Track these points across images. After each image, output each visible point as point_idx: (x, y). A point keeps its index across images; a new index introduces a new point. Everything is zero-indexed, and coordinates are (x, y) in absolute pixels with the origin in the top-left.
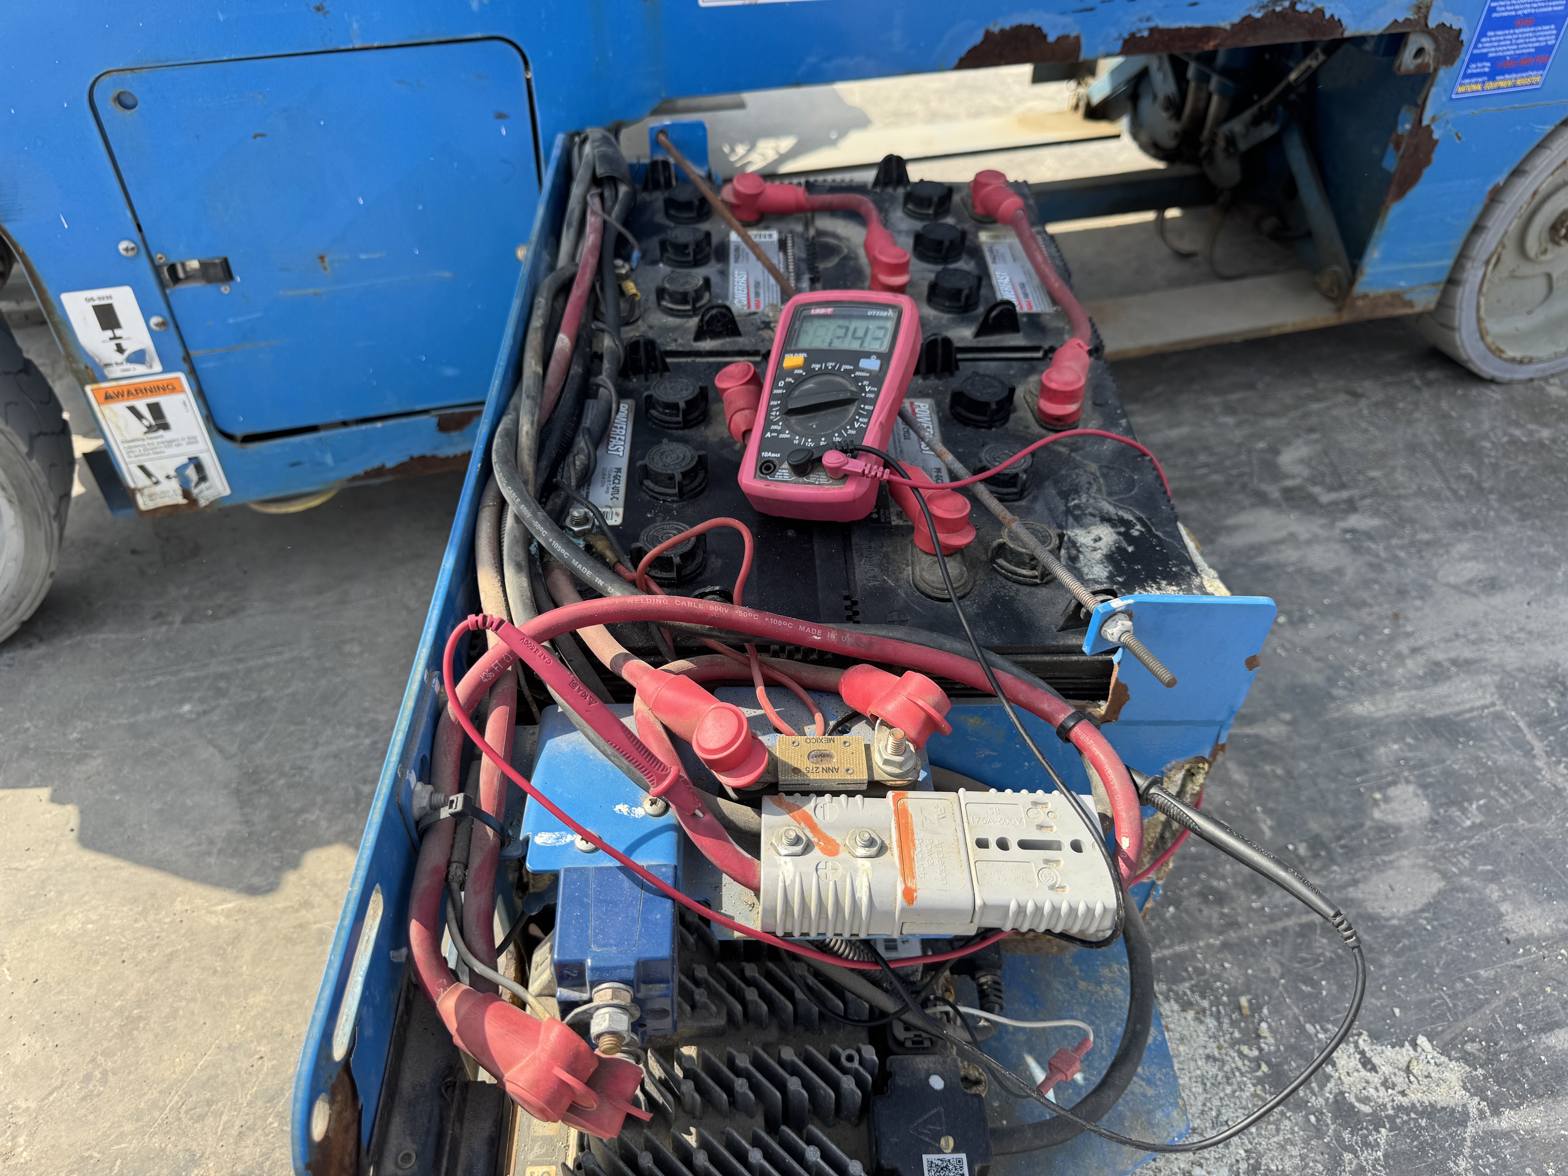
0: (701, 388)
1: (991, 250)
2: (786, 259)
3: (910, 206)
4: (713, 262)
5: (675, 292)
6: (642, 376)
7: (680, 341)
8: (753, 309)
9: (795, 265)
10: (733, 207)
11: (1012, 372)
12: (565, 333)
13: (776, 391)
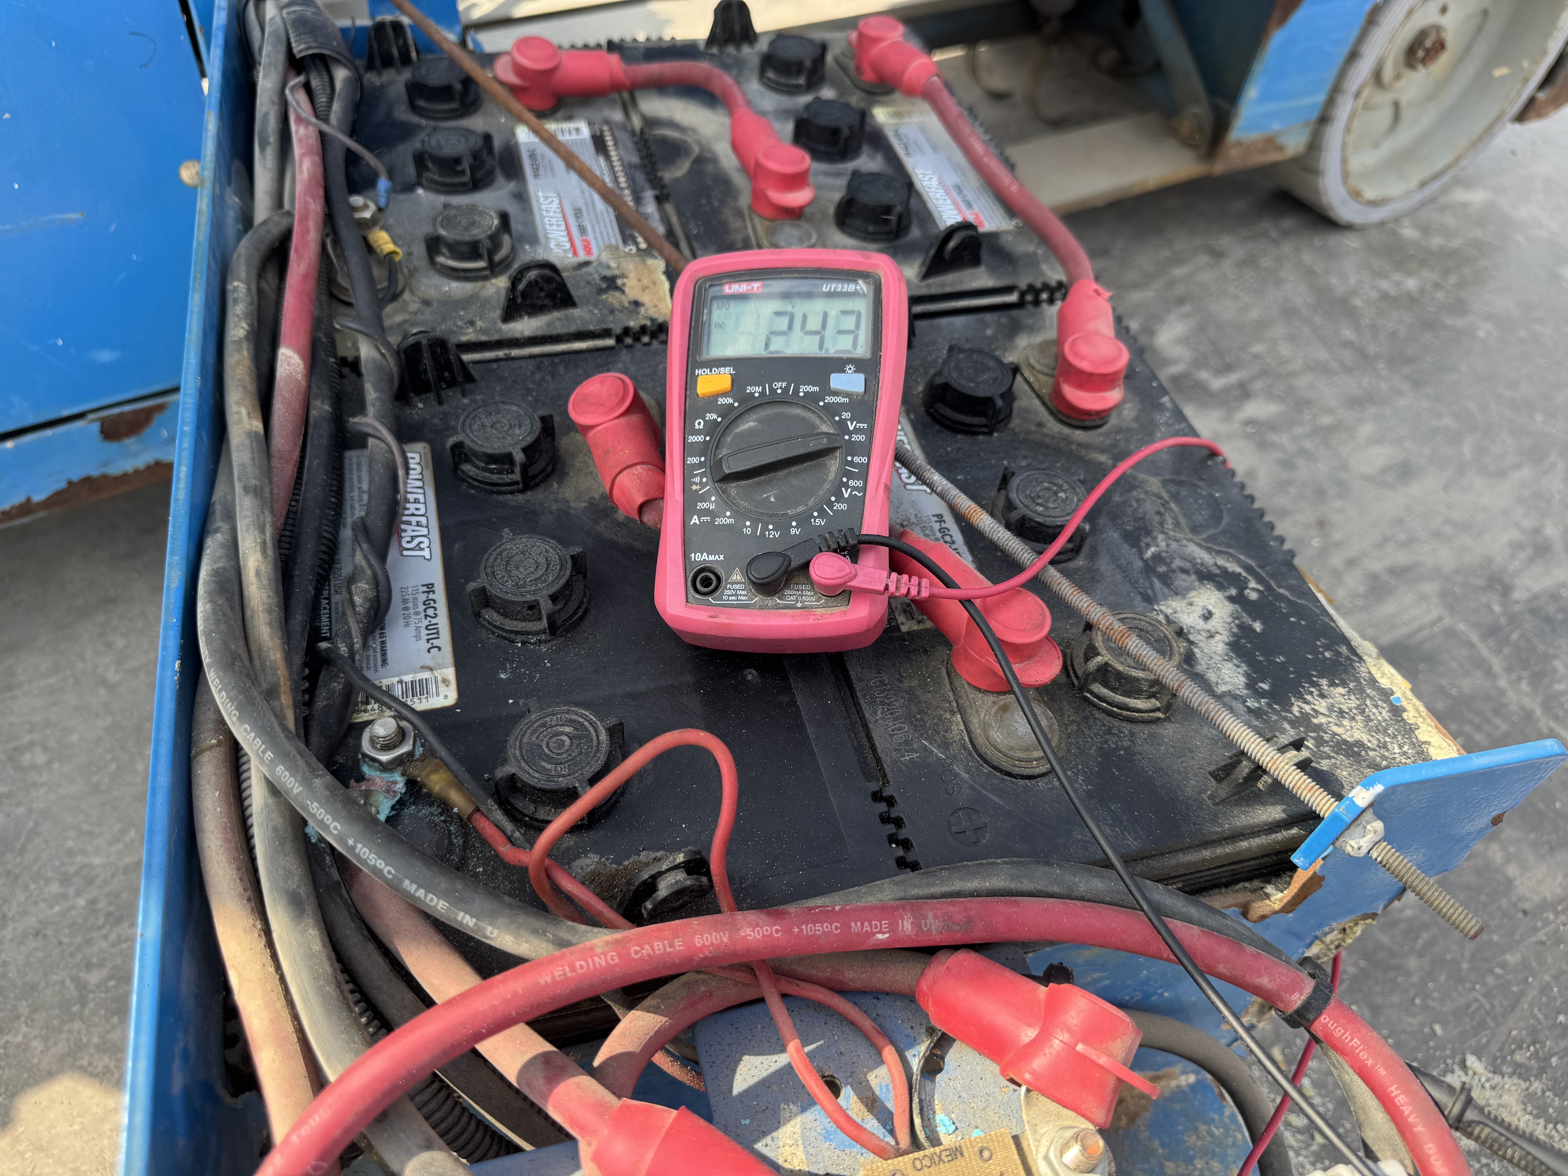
0: (543, 419)
1: (897, 135)
2: (612, 167)
3: (771, 74)
4: (500, 179)
5: (458, 243)
6: (431, 396)
7: (479, 324)
8: (582, 257)
9: (627, 175)
10: (514, 90)
11: (989, 332)
12: (290, 346)
13: (692, 439)
